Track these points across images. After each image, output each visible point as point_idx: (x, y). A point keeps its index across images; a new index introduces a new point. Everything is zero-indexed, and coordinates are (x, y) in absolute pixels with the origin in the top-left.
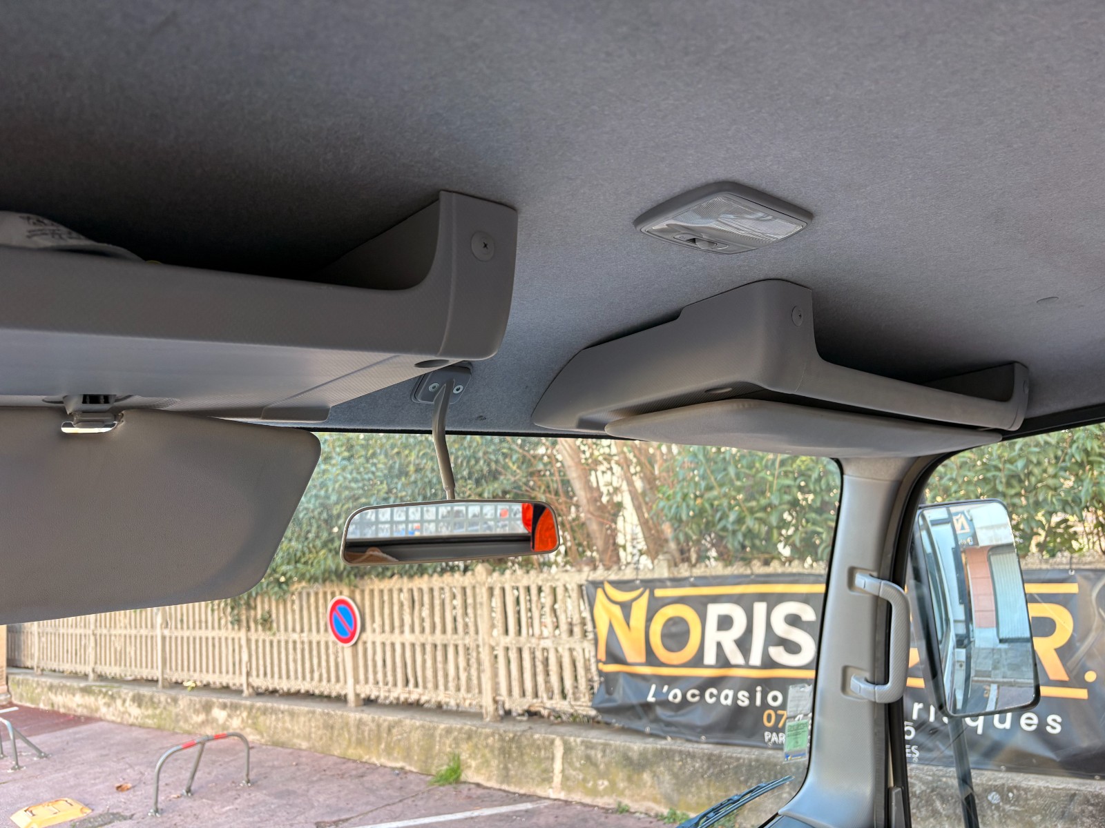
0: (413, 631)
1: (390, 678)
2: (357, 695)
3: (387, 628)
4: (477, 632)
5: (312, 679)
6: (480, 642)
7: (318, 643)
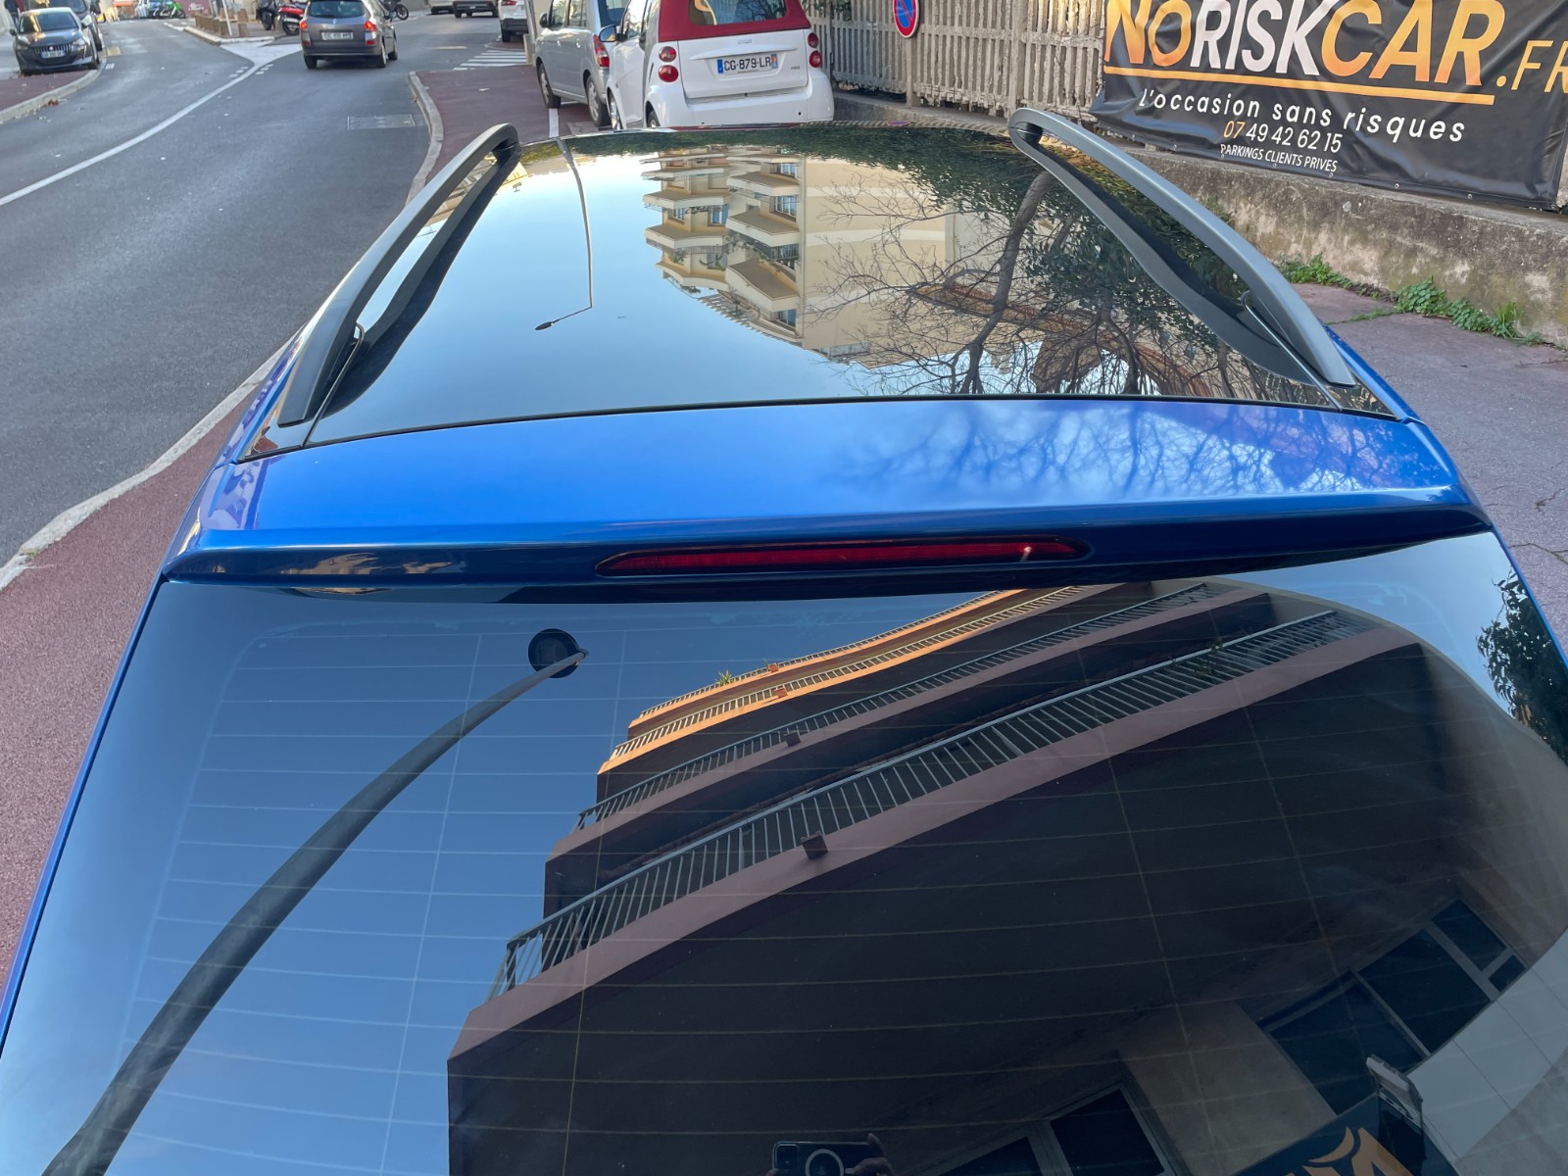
0: (960, 24)
1: (940, 76)
2: (915, 93)
3: (941, 19)
4: (1011, 28)
5: (881, 76)
6: (1012, 39)
7: (887, 33)
